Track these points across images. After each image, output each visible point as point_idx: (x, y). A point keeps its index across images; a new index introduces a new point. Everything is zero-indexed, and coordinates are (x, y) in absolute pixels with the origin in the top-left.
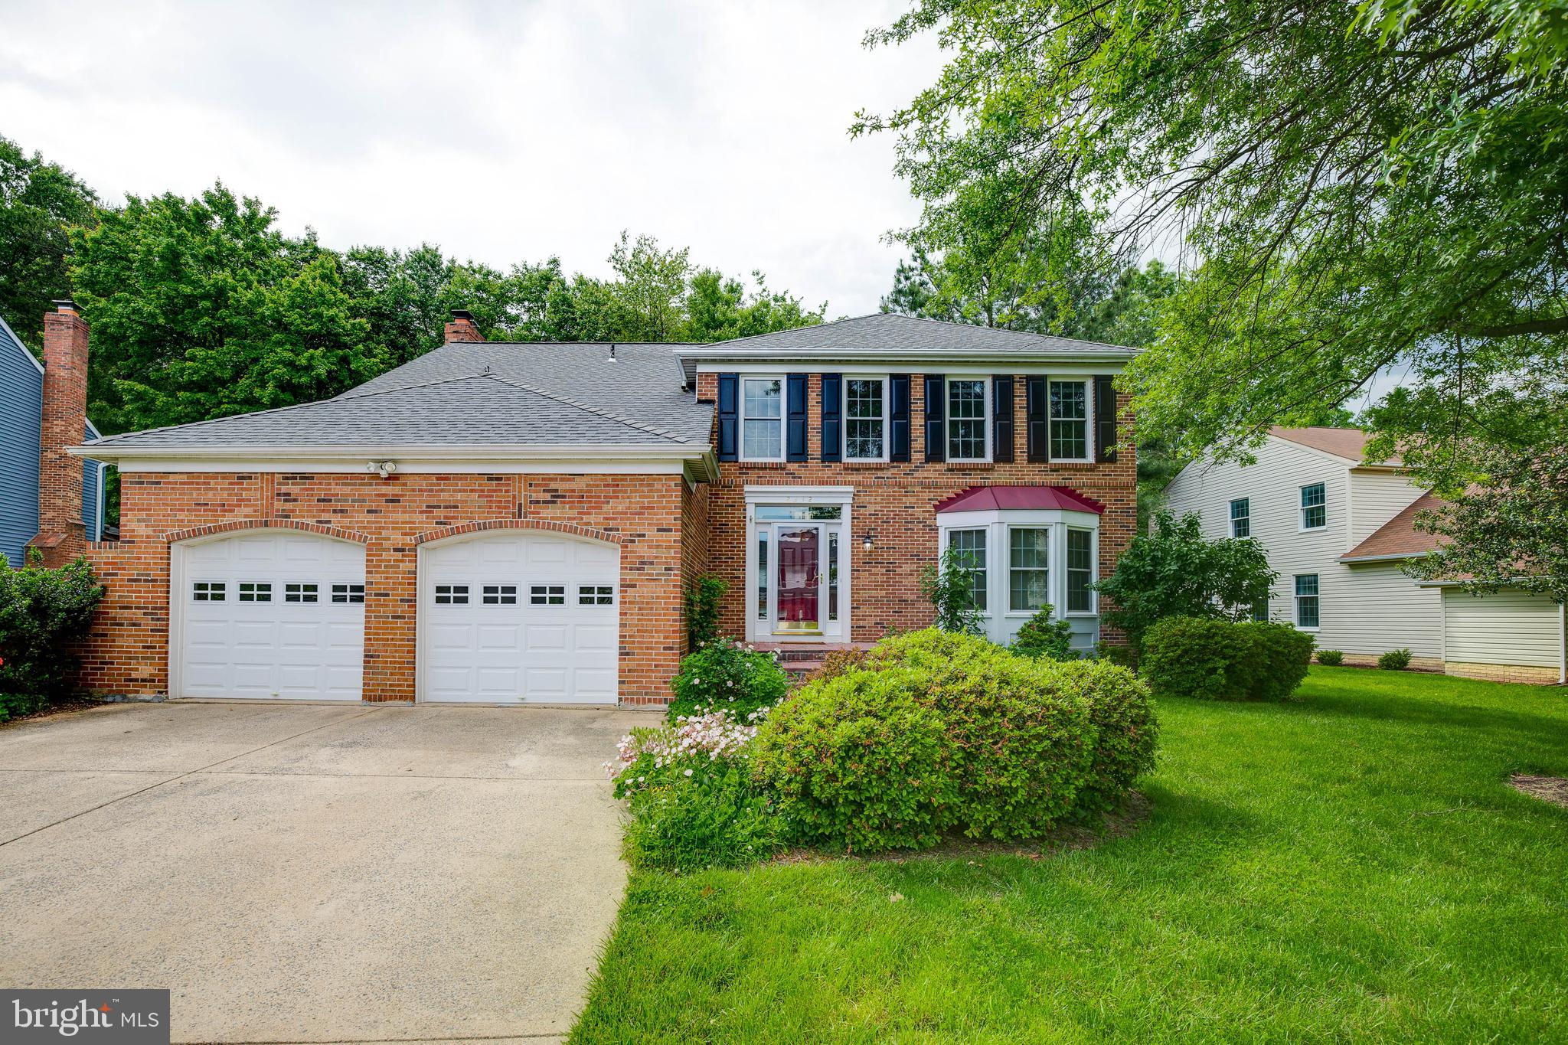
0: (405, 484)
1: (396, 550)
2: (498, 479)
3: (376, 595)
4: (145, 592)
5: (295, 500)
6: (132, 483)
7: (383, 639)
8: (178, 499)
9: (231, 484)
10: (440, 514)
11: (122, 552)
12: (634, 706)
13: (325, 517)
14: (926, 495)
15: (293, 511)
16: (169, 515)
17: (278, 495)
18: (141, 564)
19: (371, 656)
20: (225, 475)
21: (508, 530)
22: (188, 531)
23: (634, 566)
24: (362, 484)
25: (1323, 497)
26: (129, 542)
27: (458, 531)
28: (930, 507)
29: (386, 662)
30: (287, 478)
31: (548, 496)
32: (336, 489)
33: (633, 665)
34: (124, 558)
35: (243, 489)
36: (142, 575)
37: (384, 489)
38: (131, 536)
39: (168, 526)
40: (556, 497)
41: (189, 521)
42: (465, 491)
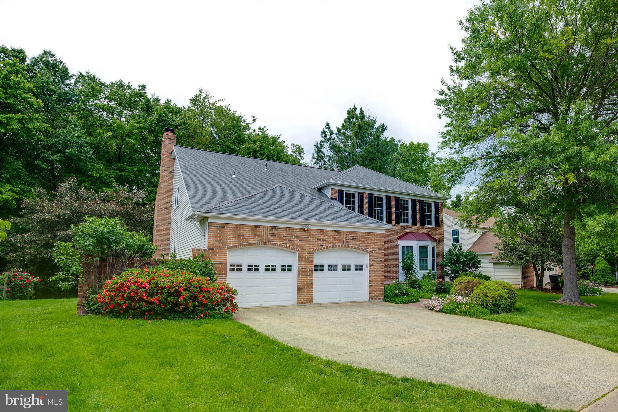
0: (311, 232)
1: (307, 254)
2: (338, 232)
3: (302, 268)
4: (218, 268)
5: (275, 236)
6: (213, 226)
7: (303, 283)
8: (232, 234)
9: (252, 229)
10: (321, 242)
11: (209, 253)
12: (373, 301)
13: (285, 242)
14: (396, 235)
15: (275, 240)
16: (228, 239)
17: (269, 234)
18: (217, 257)
19: (300, 289)
20: (250, 226)
21: (341, 248)
22: (236, 246)
23: (372, 259)
24: (297, 231)
25: (459, 234)
26: (212, 249)
27: (326, 248)
28: (396, 238)
29: (305, 291)
30: (272, 228)
31: (351, 238)
32: (289, 233)
33: (373, 288)
34: (210, 255)
35: (257, 231)
36: (217, 262)
37: (304, 234)
38: (212, 247)
39: (228, 243)
40: (353, 238)
41: (236, 242)
42: (328, 235)
